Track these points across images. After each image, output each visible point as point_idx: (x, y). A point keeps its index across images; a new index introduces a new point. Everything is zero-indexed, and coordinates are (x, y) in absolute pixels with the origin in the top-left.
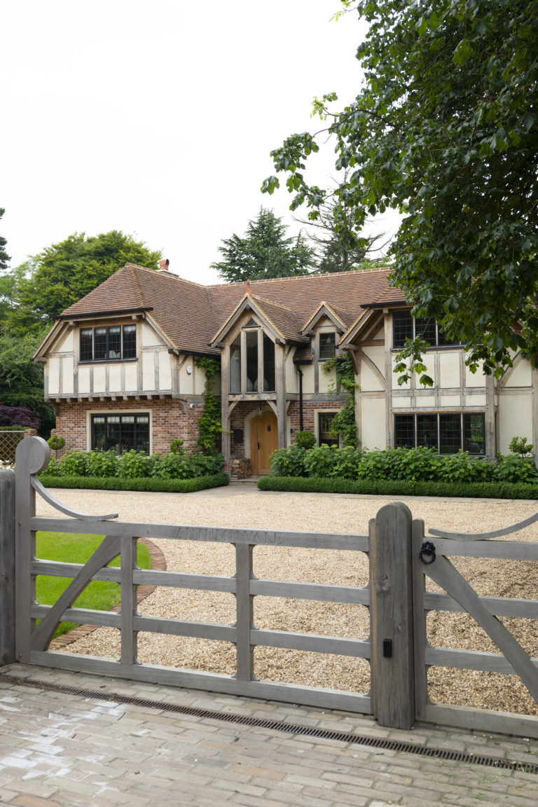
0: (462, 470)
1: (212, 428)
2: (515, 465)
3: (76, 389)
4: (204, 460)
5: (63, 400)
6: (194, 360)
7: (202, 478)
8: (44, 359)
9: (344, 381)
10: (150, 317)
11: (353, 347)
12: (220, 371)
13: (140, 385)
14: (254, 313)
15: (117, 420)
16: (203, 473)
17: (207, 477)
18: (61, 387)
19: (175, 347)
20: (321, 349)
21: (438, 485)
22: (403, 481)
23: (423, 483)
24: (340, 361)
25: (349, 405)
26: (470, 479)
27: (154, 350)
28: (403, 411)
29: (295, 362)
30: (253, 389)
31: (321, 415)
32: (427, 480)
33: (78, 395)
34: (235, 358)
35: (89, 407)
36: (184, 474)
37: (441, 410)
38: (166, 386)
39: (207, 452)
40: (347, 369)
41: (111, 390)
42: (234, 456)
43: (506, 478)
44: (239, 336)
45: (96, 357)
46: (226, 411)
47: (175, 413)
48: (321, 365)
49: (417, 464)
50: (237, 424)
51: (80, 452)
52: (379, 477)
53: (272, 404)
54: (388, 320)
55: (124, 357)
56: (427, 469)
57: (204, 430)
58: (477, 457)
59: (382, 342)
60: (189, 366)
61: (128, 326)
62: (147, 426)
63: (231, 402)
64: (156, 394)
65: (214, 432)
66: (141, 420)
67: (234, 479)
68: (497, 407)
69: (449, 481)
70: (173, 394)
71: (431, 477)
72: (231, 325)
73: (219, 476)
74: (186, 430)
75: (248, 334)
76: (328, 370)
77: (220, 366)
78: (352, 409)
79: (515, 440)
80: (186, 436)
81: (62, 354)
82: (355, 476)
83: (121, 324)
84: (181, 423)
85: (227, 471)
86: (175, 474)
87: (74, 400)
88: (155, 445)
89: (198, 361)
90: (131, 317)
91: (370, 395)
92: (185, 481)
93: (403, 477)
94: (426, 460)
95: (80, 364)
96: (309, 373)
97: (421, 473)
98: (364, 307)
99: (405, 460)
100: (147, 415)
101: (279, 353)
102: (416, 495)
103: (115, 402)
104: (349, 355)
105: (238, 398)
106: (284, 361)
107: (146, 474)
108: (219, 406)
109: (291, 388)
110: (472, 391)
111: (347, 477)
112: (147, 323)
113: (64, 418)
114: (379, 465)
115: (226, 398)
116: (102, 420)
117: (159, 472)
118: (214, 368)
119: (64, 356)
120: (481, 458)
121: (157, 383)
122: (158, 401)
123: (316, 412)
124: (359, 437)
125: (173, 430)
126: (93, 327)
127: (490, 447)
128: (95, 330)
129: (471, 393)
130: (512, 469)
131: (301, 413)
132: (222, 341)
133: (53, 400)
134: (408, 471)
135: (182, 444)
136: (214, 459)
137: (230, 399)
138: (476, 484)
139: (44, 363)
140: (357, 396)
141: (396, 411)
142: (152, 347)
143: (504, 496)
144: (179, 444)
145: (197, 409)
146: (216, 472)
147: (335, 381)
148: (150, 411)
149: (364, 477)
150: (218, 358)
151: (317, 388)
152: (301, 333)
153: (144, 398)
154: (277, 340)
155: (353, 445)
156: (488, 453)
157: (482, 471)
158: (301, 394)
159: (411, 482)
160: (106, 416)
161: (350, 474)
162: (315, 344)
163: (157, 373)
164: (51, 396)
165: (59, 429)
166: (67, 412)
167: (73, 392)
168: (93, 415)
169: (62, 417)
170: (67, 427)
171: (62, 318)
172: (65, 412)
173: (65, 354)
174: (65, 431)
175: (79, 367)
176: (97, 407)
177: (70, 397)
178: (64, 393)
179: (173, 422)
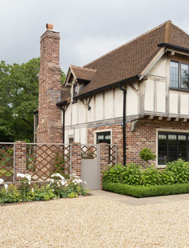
3: (167, 109)
5: (156, 118)
15: (175, 137)
18: (155, 106)
33: (168, 115)
35: (158, 126)
81: (156, 77)
95: (170, 89)
116: (165, 137)
119: (158, 80)
126: (180, 61)
160: (167, 134)
164: (146, 112)
165: (132, 142)
166: (140, 128)
167: (165, 112)
168: (160, 133)
169: (136, 132)
170: (140, 141)
171: (167, 46)
172: (138, 128)
173: (159, 78)
174: (138, 145)
175: (170, 91)
176: (164, 126)
177: (163, 116)
178: (158, 111)
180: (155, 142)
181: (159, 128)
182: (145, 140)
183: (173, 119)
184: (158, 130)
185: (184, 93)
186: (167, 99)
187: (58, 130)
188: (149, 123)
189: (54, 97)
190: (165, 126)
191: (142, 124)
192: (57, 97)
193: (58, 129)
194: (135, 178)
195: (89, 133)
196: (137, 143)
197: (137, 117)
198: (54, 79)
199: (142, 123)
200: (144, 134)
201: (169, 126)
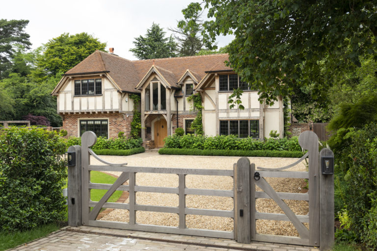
0: (249, 145)
1: (137, 127)
2: (271, 142)
3: (73, 108)
4: (134, 141)
5: (67, 114)
6: (129, 95)
7: (133, 149)
8: (57, 94)
9: (197, 105)
10: (108, 76)
11: (201, 90)
12: (140, 101)
13: (104, 107)
14: (156, 74)
15: (92, 122)
16: (133, 147)
17: (135, 148)
18: (65, 107)
19: (121, 90)
20: (187, 91)
21: (239, 151)
22: (224, 150)
23: (232, 151)
24: (195, 96)
25: (199, 115)
26: (253, 149)
27: (110, 91)
28: (224, 119)
29: (175, 97)
30: (156, 109)
31: (186, 120)
32: (234, 149)
34: (147, 95)
36: (125, 148)
37: (240, 118)
38: (116, 107)
39: (135, 138)
40: (198, 100)
41: (90, 109)
42: (147, 139)
43: (268, 148)
44: (149, 84)
45: (83, 93)
46: (143, 119)
47: (120, 119)
48: (186, 98)
49: (230, 142)
50: (148, 124)
51: (75, 138)
52: (213, 148)
53: (164, 116)
54: (217, 78)
55: (96, 93)
56: (234, 145)
57: (133, 127)
58: (256, 139)
59: (214, 88)
60: (126, 98)
61: (97, 79)
62: (106, 126)
63: (145, 115)
64: (111, 111)
65: (138, 128)
66: (104, 123)
67: (147, 149)
68: (264, 117)
69: (244, 150)
70: (120, 111)
71: (236, 148)
72: (145, 80)
73: (141, 148)
74: (125, 127)
75: (153, 83)
76: (190, 100)
77: (140, 98)
78: (201, 118)
79: (272, 132)
80: (125, 130)
82: (203, 148)
83: (95, 78)
84: (123, 124)
85: (144, 146)
86: (121, 147)
87: (72, 113)
88: (111, 134)
89: (131, 96)
90: (99, 75)
91: (208, 112)
92: (125, 151)
93: (224, 148)
94: (234, 140)
95: (74, 97)
96: (181, 102)
97: (232, 146)
98: (206, 72)
99: (225, 141)
100: (107, 120)
101: (168, 93)
102: (229, 156)
104: (199, 94)
105: (149, 113)
106: (170, 97)
107: (107, 147)
108: (140, 116)
109: (173, 108)
110: (254, 110)
111: (199, 148)
112: (107, 78)
113: (67, 122)
114: (213, 143)
115: (143, 112)
116: (85, 123)
117: (113, 147)
118: (138, 99)
119: (67, 93)
120: (257, 140)
121: (112, 106)
122: (112, 114)
123: (184, 119)
124: (203, 130)
125: (119, 128)
126: (81, 79)
127: (261, 135)
128: (82, 81)
129: (253, 111)
130: (271, 144)
131: (177, 120)
132: (142, 87)
133: (61, 114)
134: (226, 145)
135: (123, 134)
136: (138, 141)
137: (145, 113)
138: (255, 151)
139: (57, 96)
140: (203, 112)
141: (221, 119)
142: (110, 89)
143: (267, 156)
144: (122, 134)
145: (130, 118)
146: (139, 147)
147: (193, 106)
148: (108, 118)
149: (206, 148)
150: (139, 95)
151: (185, 108)
152: (177, 84)
153: (105, 113)
154: (167, 86)
155: (201, 134)
156: (260, 137)
157: (258, 145)
158: (177, 111)
159: (227, 150)
160: (87, 121)
161: (200, 147)
162: (184, 89)
163: (112, 101)
164: (60, 111)
165: (64, 127)
167: (71, 110)
168: (81, 120)
171: (66, 75)
172: (67, 119)
176: (83, 117)
178: (67, 110)
179: (119, 124)
180: (77, 126)
182: (71, 125)
183: (77, 113)
184: (79, 119)
185: (84, 97)
186: (73, 102)
188: (74, 116)
191: (70, 117)
196: (67, 127)
200: (71, 122)
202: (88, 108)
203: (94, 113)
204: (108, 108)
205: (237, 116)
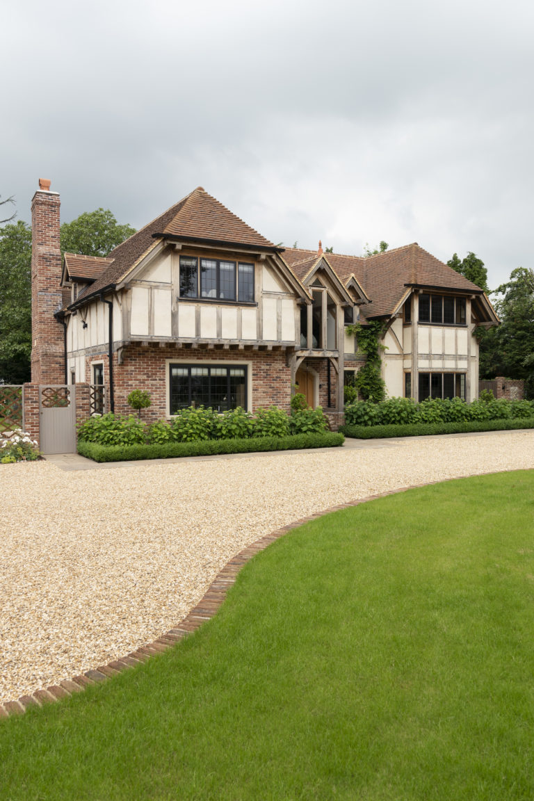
3: (175, 331)
10: (282, 260)
13: (260, 334)
15: (205, 372)
18: (151, 327)
27: (276, 297)
30: (318, 345)
33: (177, 339)
35: (169, 355)
37: (445, 370)
38: (289, 337)
46: (295, 365)
47: (279, 365)
48: (345, 329)
53: (334, 361)
55: (240, 299)
61: (244, 264)
62: (243, 380)
63: (298, 358)
64: (277, 344)
66: (235, 373)
75: (314, 292)
76: (349, 334)
81: (153, 284)
83: (237, 261)
88: (255, 400)
91: (390, 357)
95: (180, 300)
98: (407, 286)
100: (245, 367)
103: (195, 350)
105: (306, 354)
110: (460, 357)
113: (131, 368)
116: (185, 372)
119: (157, 287)
121: (279, 332)
122: (262, 352)
125: (276, 385)
126: (199, 256)
128: (202, 260)
129: (460, 359)
131: (329, 370)
137: (298, 354)
140: (382, 357)
141: (421, 370)
142: (275, 293)
147: (354, 344)
148: (250, 364)
160: (190, 367)
163: (279, 322)
164: (135, 337)
165: (121, 382)
166: (135, 360)
167: (170, 335)
168: (172, 366)
169: (127, 365)
170: (135, 380)
171: (166, 237)
172: (131, 360)
173: (158, 284)
174: (131, 385)
175: (179, 304)
177: (166, 341)
178: (156, 334)
179: (274, 376)
180: (164, 380)
181: (171, 358)
182: (145, 377)
183: (187, 345)
184: (168, 362)
185: (207, 305)
186: (174, 316)
187: (56, 359)
188: (152, 352)
189: (49, 303)
190: (182, 355)
191: (140, 354)
192: (55, 303)
193: (56, 357)
194: (109, 435)
195: (87, 364)
196: (130, 382)
197: (121, 345)
198: (49, 274)
199: (139, 351)
200: (144, 368)
201: (190, 356)
202: (219, 334)
203: (234, 347)
204: (270, 337)
205: (441, 367)
